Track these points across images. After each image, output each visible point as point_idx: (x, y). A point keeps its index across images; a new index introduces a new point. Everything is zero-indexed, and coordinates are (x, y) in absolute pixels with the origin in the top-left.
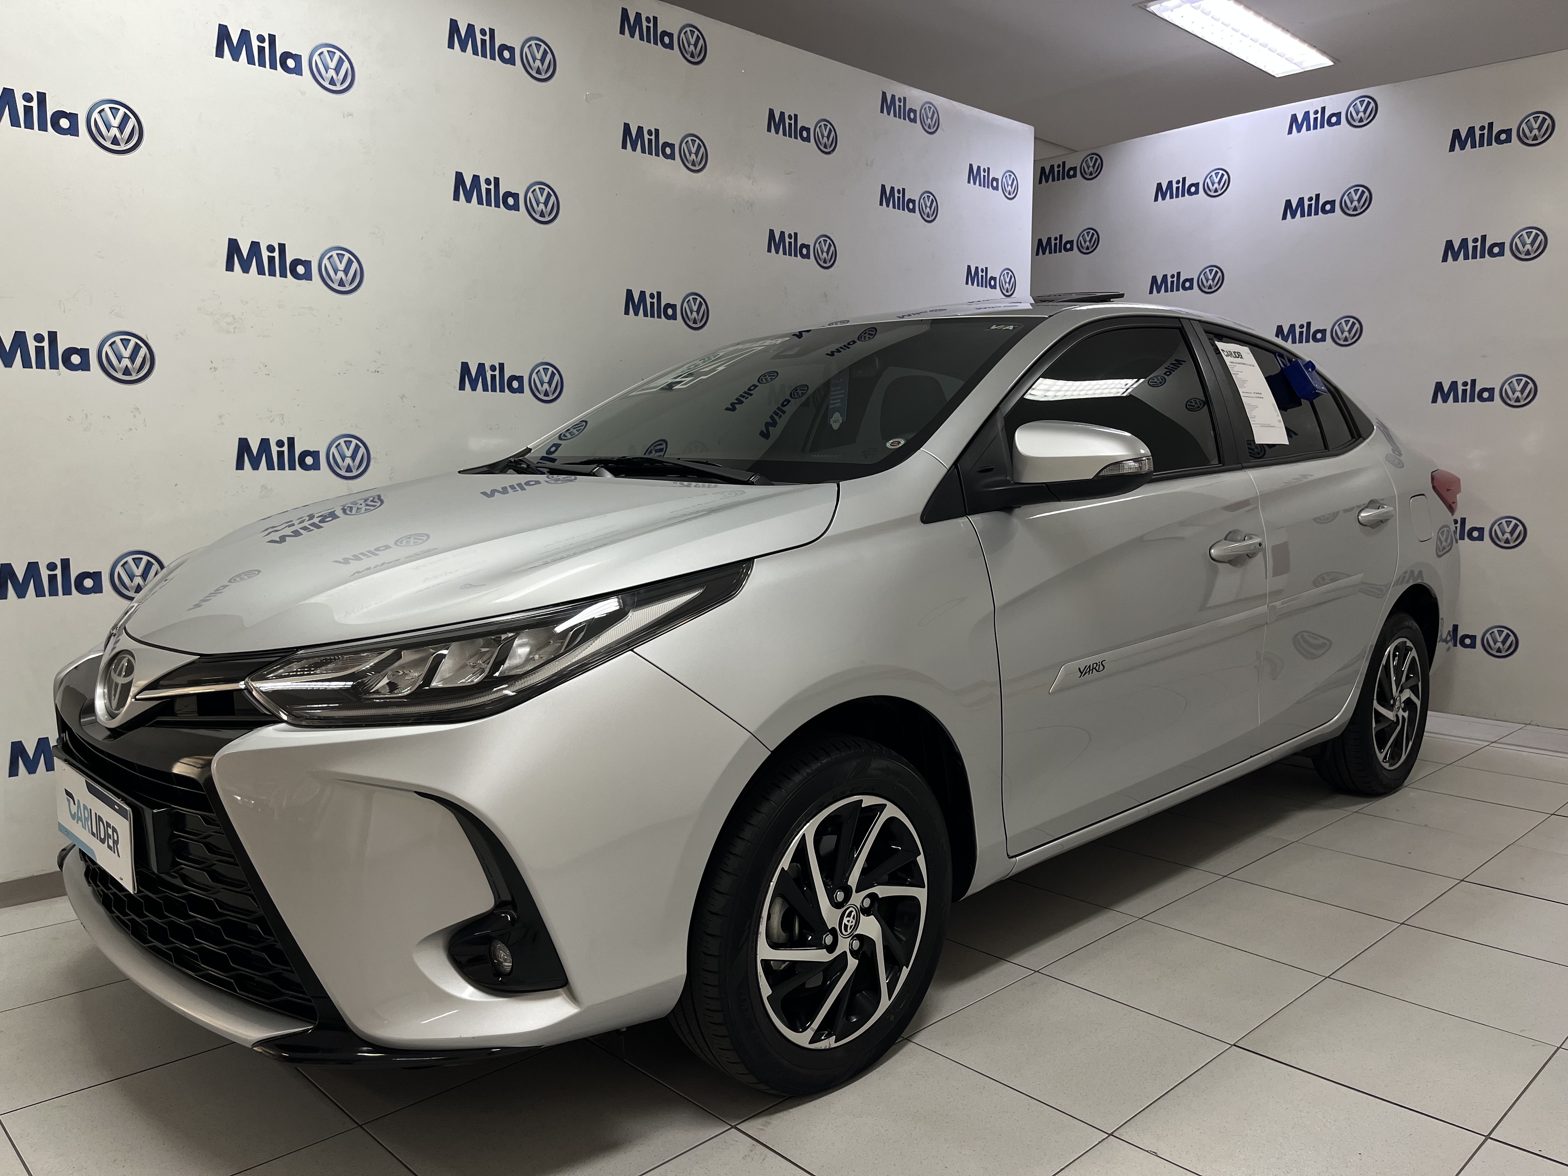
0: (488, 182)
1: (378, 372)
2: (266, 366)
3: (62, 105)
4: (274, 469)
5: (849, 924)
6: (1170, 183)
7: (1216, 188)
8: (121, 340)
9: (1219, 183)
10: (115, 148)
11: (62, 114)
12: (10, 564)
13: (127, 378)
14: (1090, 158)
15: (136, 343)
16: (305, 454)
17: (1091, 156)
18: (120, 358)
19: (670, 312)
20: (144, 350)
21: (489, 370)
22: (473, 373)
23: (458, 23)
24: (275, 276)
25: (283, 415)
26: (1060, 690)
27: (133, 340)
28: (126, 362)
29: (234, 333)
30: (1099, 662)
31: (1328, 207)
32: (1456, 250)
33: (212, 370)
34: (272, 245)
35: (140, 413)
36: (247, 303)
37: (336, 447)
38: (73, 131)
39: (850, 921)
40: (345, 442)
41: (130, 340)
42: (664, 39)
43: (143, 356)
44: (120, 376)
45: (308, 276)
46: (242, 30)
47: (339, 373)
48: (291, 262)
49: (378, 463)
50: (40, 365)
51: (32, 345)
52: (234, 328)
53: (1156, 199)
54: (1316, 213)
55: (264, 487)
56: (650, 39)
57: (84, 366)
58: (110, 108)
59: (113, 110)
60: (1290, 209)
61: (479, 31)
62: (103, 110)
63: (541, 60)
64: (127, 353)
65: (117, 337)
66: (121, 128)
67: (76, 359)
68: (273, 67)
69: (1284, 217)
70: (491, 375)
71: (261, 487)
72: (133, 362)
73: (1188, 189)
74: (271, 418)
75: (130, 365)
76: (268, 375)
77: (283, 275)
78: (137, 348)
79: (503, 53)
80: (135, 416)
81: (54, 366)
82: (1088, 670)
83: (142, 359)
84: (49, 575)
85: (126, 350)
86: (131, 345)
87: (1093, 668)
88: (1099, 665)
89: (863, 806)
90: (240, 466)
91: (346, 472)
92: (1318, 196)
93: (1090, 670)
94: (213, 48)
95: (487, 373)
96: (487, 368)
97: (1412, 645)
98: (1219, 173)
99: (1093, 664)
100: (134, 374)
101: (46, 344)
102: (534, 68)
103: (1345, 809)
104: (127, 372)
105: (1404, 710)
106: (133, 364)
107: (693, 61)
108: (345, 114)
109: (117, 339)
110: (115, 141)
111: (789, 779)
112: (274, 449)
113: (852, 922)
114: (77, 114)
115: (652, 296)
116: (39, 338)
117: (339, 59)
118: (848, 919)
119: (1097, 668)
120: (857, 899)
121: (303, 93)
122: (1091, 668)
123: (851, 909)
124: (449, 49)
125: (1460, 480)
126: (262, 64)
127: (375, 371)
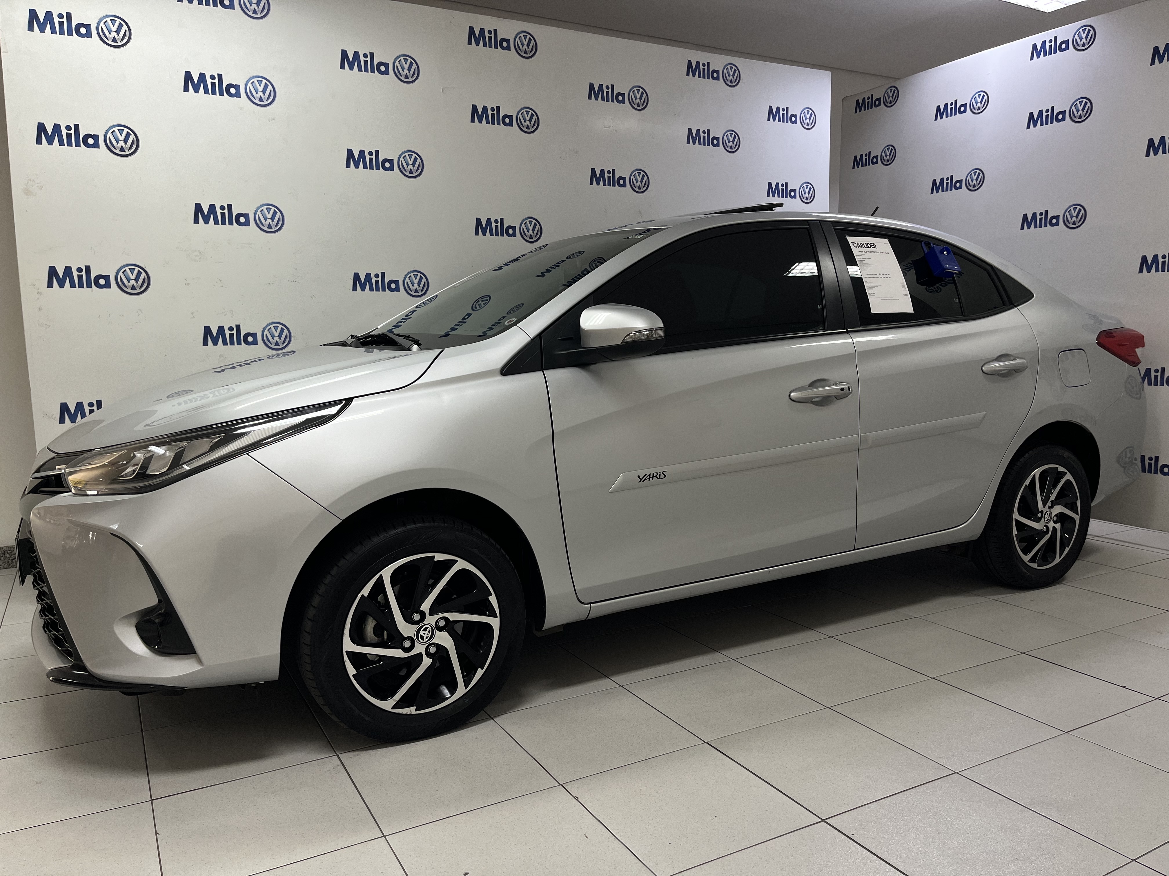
0: (371, 154)
1: (295, 281)
2: (221, 281)
3: (89, 130)
4: (227, 345)
5: (425, 636)
6: (946, 105)
7: (979, 107)
8: (129, 269)
9: (981, 102)
10: (122, 153)
11: (89, 136)
12: (66, 403)
13: (134, 292)
14: (890, 90)
15: (138, 270)
16: (247, 335)
17: (890, 89)
18: (129, 280)
19: (511, 231)
20: (143, 275)
21: (374, 277)
22: (363, 279)
23: (347, 51)
24: (225, 224)
25: (232, 311)
26: (620, 490)
27: (137, 269)
28: (133, 282)
29: (200, 261)
30: (660, 472)
31: (1060, 117)
32: (1156, 147)
33: (186, 285)
34: (223, 206)
35: (142, 313)
36: (208, 242)
37: (268, 330)
38: (96, 145)
39: (426, 634)
40: (274, 327)
41: (135, 269)
42: (504, 44)
43: (143, 278)
44: (129, 290)
45: (247, 223)
46: (200, 73)
47: (269, 284)
48: (236, 215)
49: (297, 339)
50: (81, 286)
51: (75, 274)
52: (200, 258)
53: (936, 119)
54: (1052, 122)
55: (221, 356)
56: (492, 45)
57: (108, 285)
58: (118, 130)
59: (120, 131)
60: (1033, 120)
61: (362, 55)
62: (114, 131)
63: (408, 69)
64: (133, 277)
65: (127, 267)
66: (125, 141)
67: (102, 282)
68: (221, 94)
69: (1028, 127)
70: (375, 280)
71: (220, 356)
72: (137, 282)
73: (959, 109)
74: (225, 313)
75: (135, 284)
76: (222, 286)
77: (231, 223)
78: (139, 273)
79: (380, 68)
80: (139, 315)
81: (89, 286)
82: (648, 477)
83: (142, 280)
84: (89, 410)
85: (132, 275)
86: (136, 272)
87: (653, 476)
88: (660, 474)
89: (435, 560)
90: (205, 343)
91: (275, 345)
92: (1053, 108)
93: (650, 477)
94: (182, 86)
95: (372, 279)
96: (373, 276)
97: (1065, 470)
98: (981, 94)
99: (653, 474)
100: (138, 289)
101: (84, 273)
102: (403, 75)
103: (987, 597)
104: (133, 288)
105: (1055, 522)
106: (137, 283)
107: (526, 56)
108: (270, 119)
109: (127, 268)
110: (122, 149)
111: (370, 539)
112: (227, 333)
113: (427, 634)
114: (98, 135)
115: (496, 221)
116: (79, 270)
117: (265, 85)
118: (424, 632)
119: (658, 476)
120: (431, 620)
121: (241, 109)
122: (651, 476)
123: (428, 626)
124: (341, 70)
125: (1143, 336)
126: (214, 93)
127: (294, 281)
